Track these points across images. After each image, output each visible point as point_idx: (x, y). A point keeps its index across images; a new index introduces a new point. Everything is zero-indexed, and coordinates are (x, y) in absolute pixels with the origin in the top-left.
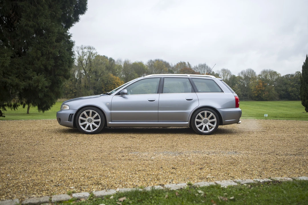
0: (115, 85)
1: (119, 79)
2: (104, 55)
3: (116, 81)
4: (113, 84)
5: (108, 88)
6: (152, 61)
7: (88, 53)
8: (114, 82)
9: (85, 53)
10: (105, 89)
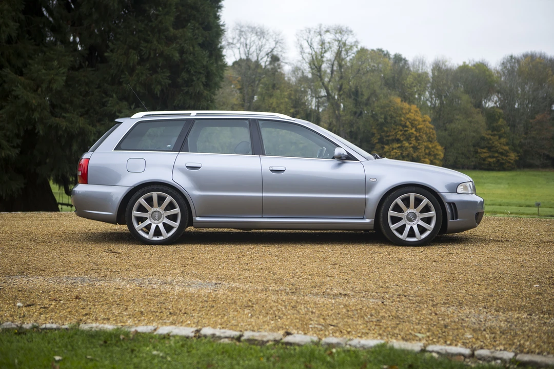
0: (407, 127)
1: (416, 111)
2: (380, 48)
3: (408, 116)
4: (401, 125)
5: (389, 136)
7: (337, 43)
8: (403, 119)
9: (327, 45)
10: (379, 137)
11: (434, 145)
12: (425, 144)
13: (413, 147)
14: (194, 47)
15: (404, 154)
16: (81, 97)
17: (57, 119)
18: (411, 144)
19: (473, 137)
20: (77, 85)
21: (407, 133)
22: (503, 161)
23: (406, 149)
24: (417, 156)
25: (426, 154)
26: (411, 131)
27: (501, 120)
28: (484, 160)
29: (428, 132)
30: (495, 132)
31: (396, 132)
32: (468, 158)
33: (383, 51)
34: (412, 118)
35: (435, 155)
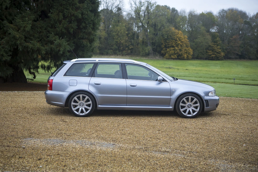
0: (177, 40)
1: (181, 34)
2: (166, 5)
3: (177, 36)
4: (174, 40)
5: (169, 45)
6: (225, 11)
7: (147, 3)
8: (175, 37)
9: (142, 4)
10: (165, 45)
11: (188, 49)
12: (185, 48)
13: (179, 50)
14: (87, 12)
15: (175, 53)
16: (38, 34)
17: (27, 43)
18: (178, 48)
19: (206, 45)
20: (36, 28)
21: (177, 43)
22: (218, 56)
23: (176, 50)
24: (181, 53)
25: (185, 53)
26: (179, 42)
27: (218, 38)
28: (210, 55)
29: (186, 43)
30: (215, 43)
31: (172, 43)
32: (203, 55)
33: (167, 7)
34: (179, 37)
35: (189, 53)
